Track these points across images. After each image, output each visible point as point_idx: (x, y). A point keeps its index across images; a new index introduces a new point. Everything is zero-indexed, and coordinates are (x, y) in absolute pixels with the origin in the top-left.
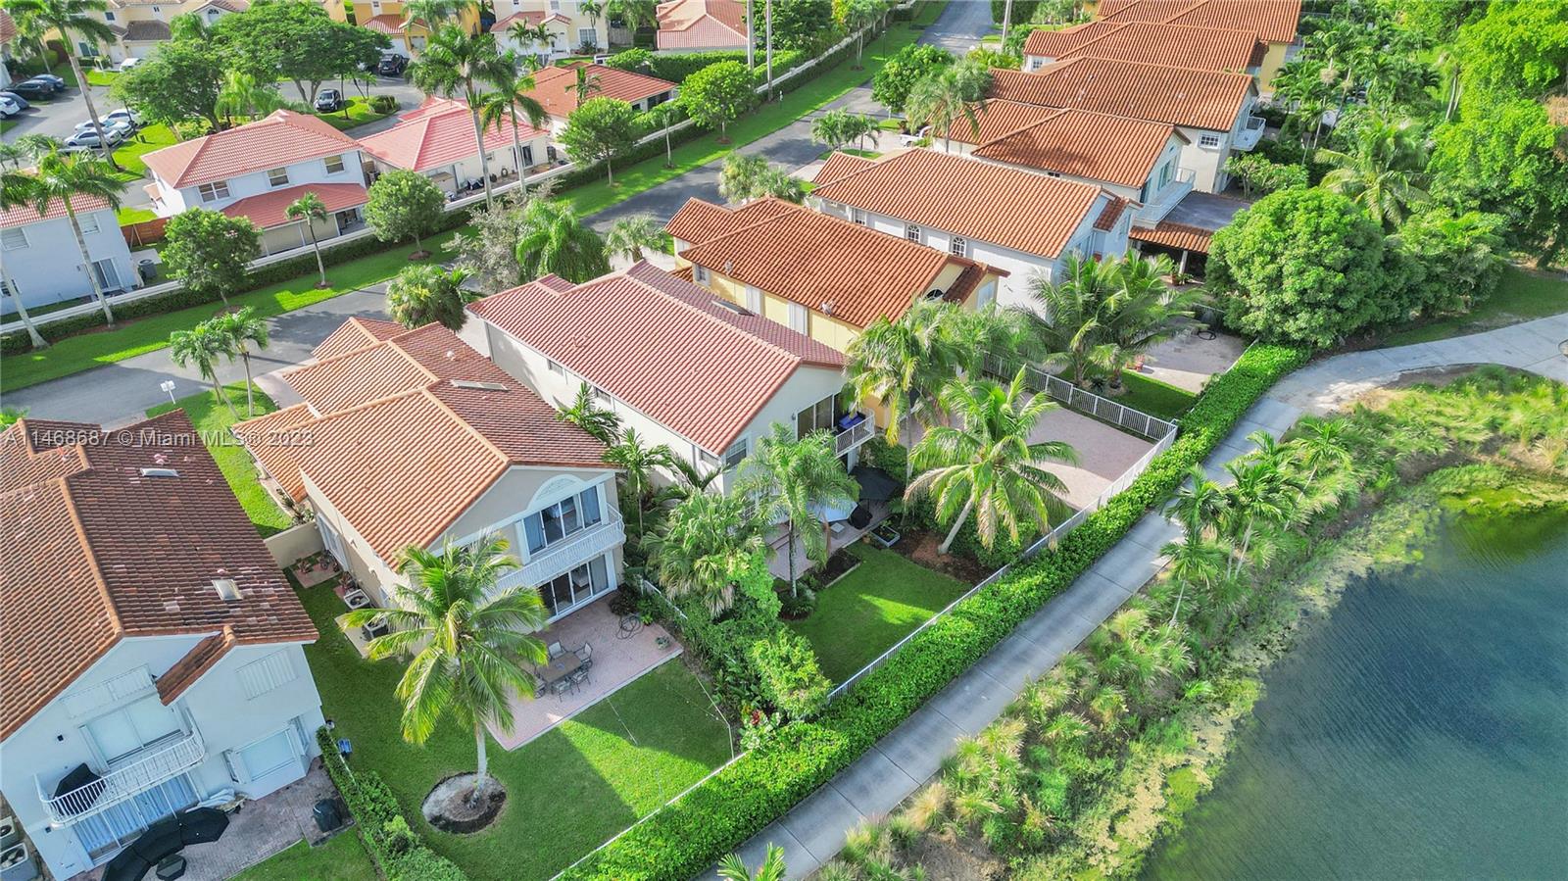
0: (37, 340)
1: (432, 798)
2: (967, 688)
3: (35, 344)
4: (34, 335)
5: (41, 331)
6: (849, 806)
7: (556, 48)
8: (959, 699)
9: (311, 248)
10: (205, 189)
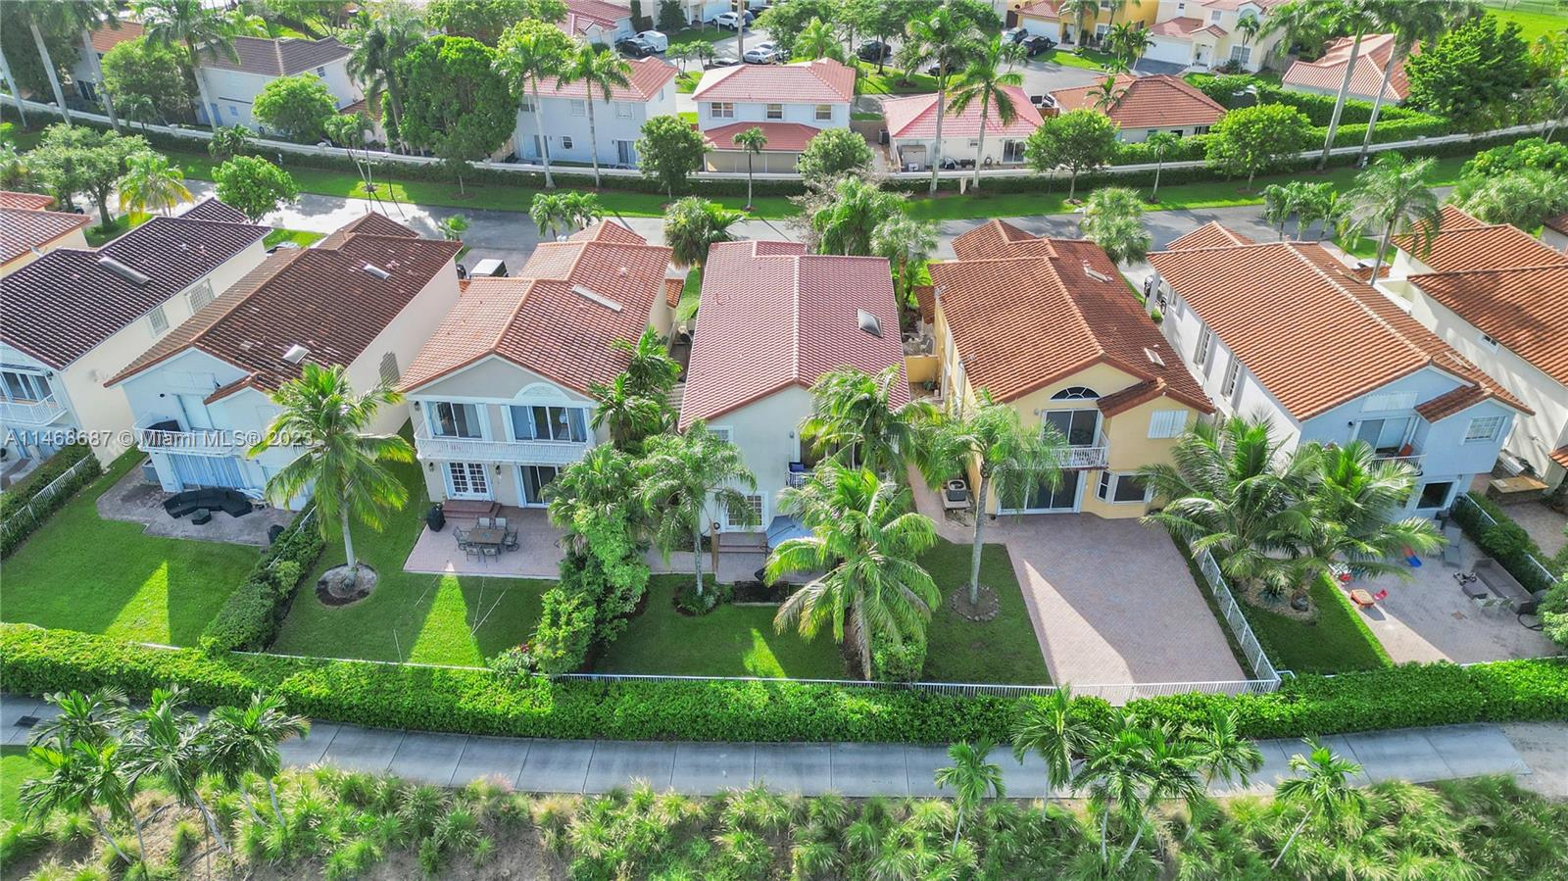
0: (549, 183)
1: (338, 570)
2: (723, 756)
3: (548, 185)
4: (548, 178)
5: (554, 177)
6: (520, 766)
7: (1201, 61)
8: (704, 759)
9: (745, 176)
10: (716, 106)
